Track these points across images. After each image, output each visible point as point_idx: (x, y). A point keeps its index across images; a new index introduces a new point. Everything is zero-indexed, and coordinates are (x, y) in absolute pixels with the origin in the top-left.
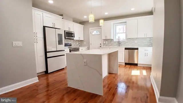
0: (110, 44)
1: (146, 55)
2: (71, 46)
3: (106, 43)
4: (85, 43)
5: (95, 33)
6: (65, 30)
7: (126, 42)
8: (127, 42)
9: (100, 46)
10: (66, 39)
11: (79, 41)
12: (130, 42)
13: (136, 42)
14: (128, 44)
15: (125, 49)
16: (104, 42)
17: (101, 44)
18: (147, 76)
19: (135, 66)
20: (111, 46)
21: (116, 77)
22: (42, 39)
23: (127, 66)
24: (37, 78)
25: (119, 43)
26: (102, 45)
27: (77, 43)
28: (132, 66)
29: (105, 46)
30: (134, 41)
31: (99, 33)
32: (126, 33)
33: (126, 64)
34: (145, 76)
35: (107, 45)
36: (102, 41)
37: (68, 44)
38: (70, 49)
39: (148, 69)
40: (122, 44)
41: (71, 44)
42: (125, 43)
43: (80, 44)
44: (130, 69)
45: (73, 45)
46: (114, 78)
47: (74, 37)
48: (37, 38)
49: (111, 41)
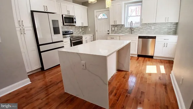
0: (120, 31)
1: (165, 45)
2: (72, 34)
3: (115, 29)
4: (90, 30)
5: (101, 16)
6: (63, 14)
7: (140, 28)
8: (142, 29)
9: (108, 34)
10: (65, 25)
11: (82, 27)
12: (146, 29)
13: (153, 28)
14: (143, 30)
15: (139, 38)
16: (113, 29)
17: (108, 31)
18: (166, 74)
19: (150, 59)
20: (121, 33)
21: (126, 76)
22: (31, 29)
23: (140, 58)
24: (28, 79)
25: (131, 30)
26: (110, 32)
27: (80, 31)
28: (146, 59)
29: (114, 34)
30: (150, 27)
31: (106, 17)
32: (141, 16)
33: (139, 56)
34: (163, 74)
35: (116, 32)
36: (111, 27)
37: (68, 32)
38: (70, 39)
39: (167, 63)
40: (135, 30)
41: (72, 32)
42: (138, 30)
43: (83, 30)
44: (144, 64)
45: (75, 33)
46: (124, 78)
47: (75, 23)
48: (23, 28)
49: (121, 27)
